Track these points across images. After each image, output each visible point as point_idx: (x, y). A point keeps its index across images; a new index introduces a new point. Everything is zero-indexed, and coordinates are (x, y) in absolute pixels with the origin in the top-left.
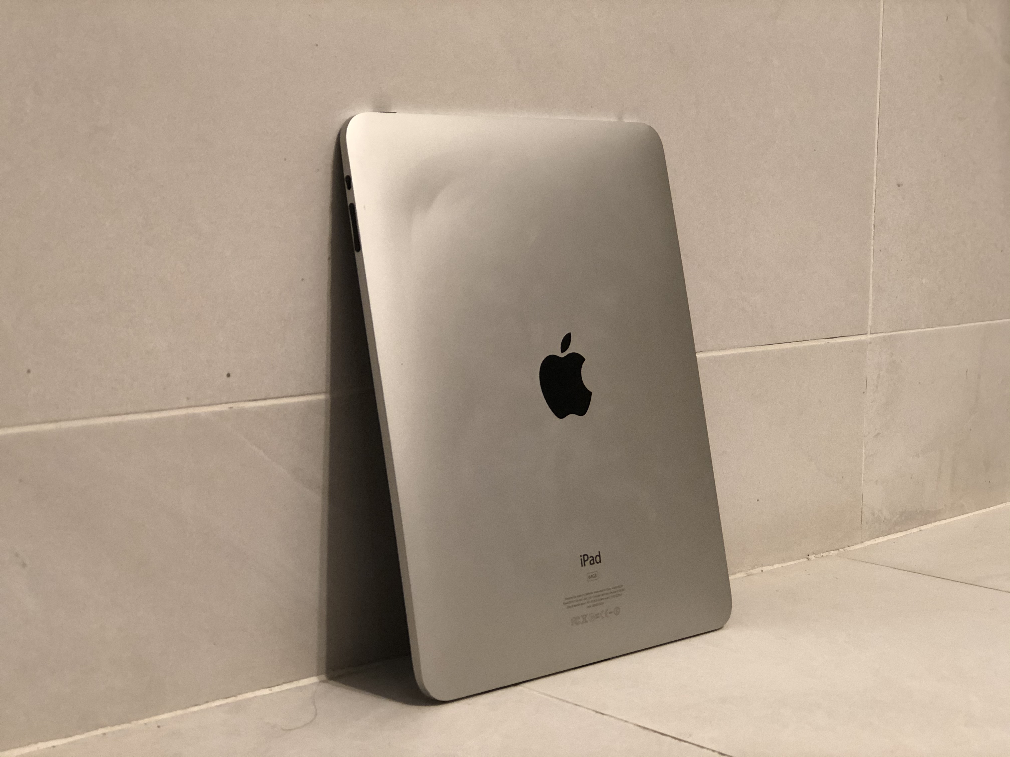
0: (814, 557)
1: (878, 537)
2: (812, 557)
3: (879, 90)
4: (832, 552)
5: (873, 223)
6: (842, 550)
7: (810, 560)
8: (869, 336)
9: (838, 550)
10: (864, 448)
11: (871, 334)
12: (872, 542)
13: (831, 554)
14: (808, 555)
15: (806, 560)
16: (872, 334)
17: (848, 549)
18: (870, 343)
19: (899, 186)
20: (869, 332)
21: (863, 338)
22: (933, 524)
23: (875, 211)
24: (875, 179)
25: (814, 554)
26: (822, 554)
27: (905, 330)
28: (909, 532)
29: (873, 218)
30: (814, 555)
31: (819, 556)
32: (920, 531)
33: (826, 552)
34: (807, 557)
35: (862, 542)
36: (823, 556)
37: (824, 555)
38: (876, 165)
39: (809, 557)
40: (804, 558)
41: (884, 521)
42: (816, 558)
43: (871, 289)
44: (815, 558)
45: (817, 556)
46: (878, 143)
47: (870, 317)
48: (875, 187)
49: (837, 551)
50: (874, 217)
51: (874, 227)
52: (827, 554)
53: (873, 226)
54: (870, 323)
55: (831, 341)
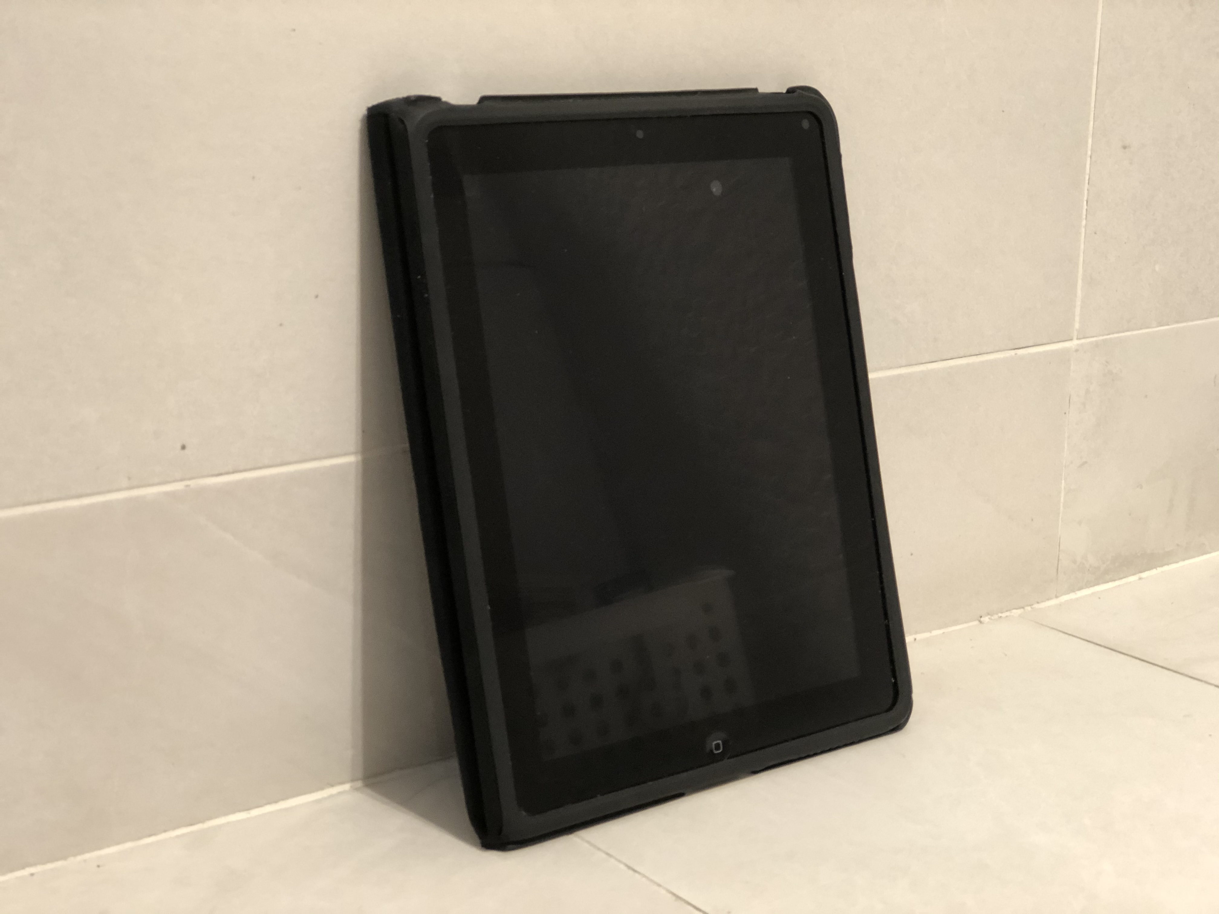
0: (989, 618)
1: (1080, 589)
2: (986, 619)
3: (1099, 26)
4: (1014, 611)
5: (1085, 199)
6: (1029, 608)
7: (983, 623)
8: (1075, 342)
9: (1023, 608)
10: (1063, 482)
11: (1077, 339)
12: (1072, 596)
13: (1012, 614)
14: (981, 617)
15: (976, 623)
16: (1080, 339)
17: (1036, 606)
18: (1077, 351)
19: (1125, 147)
20: (1075, 337)
21: (1067, 344)
22: (1160, 569)
23: (1089, 183)
24: (1090, 141)
25: (988, 614)
26: (1000, 615)
27: (1127, 331)
28: (1124, 581)
29: (1086, 192)
30: (989, 616)
31: (996, 617)
32: (1140, 579)
33: (1007, 611)
34: (979, 619)
35: (1057, 597)
36: (1001, 617)
37: (1003, 615)
38: (1091, 123)
39: (982, 619)
40: (975, 620)
41: (1089, 570)
42: (992, 619)
43: (1080, 282)
44: (988, 620)
45: (992, 618)
46: (1096, 94)
47: (1077, 318)
48: (1089, 153)
49: (1022, 610)
50: (1088, 190)
51: (1087, 203)
52: (1008, 614)
53: (1085, 202)
54: (1077, 326)
55: (1020, 352)
